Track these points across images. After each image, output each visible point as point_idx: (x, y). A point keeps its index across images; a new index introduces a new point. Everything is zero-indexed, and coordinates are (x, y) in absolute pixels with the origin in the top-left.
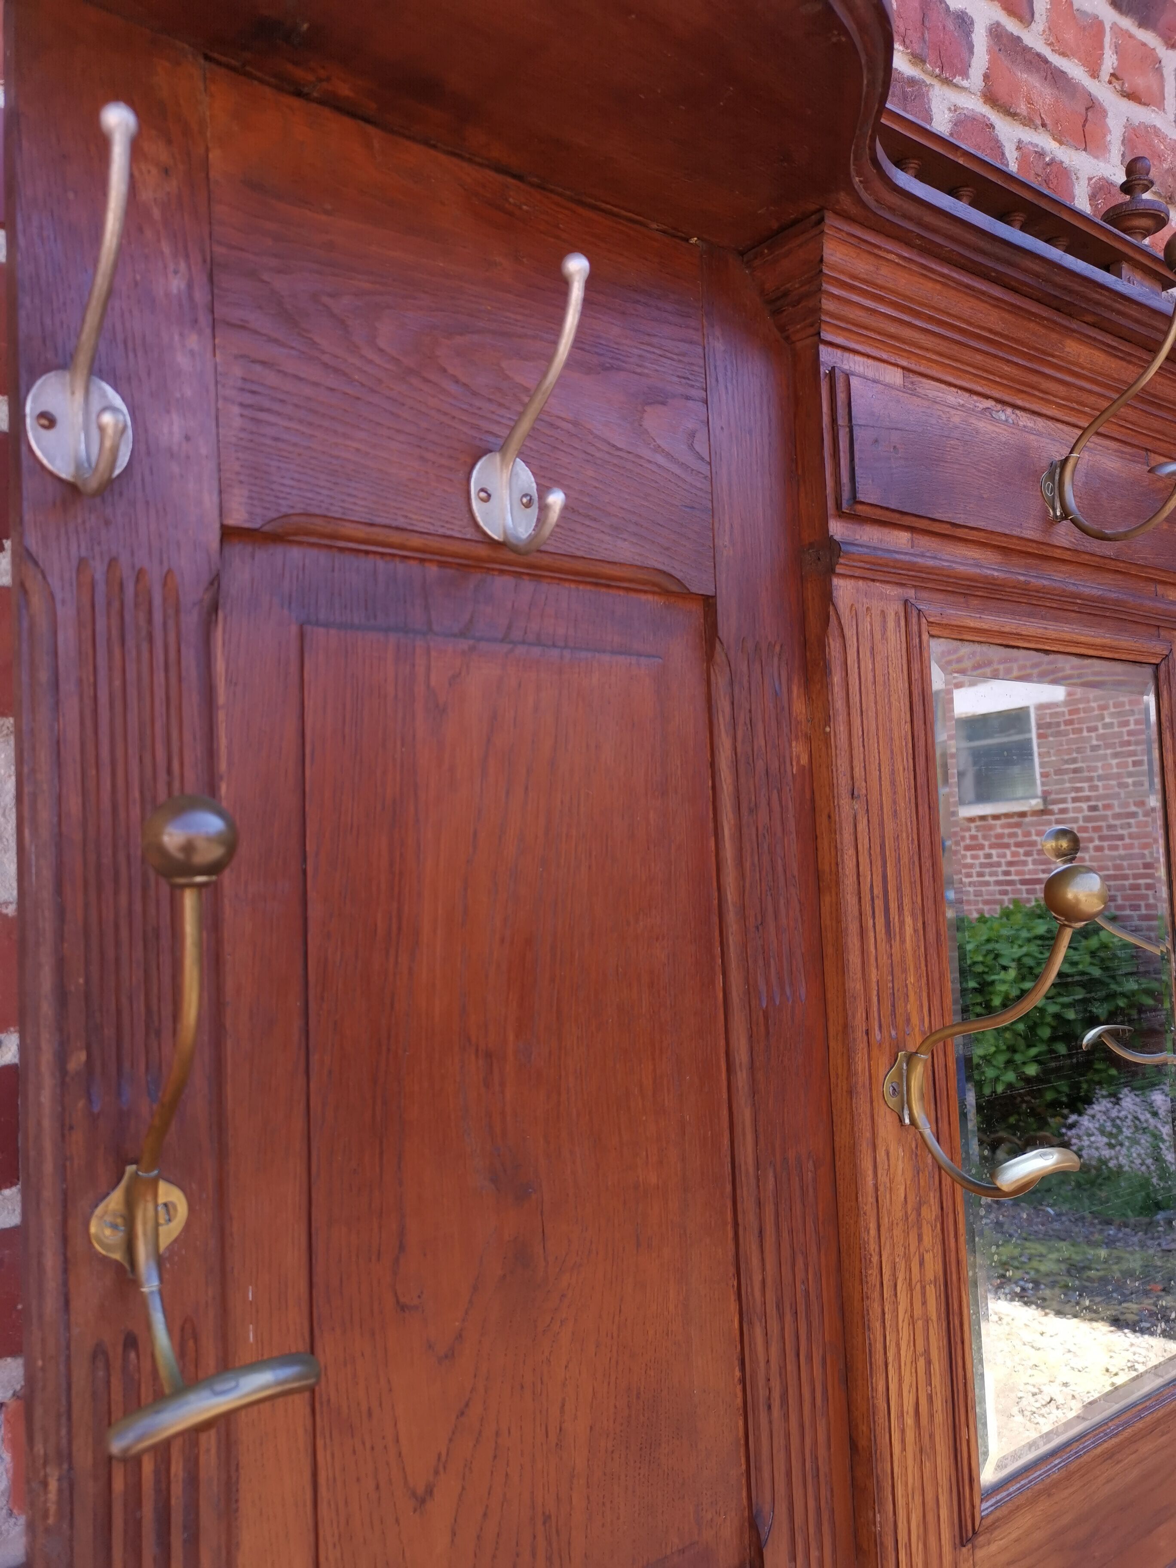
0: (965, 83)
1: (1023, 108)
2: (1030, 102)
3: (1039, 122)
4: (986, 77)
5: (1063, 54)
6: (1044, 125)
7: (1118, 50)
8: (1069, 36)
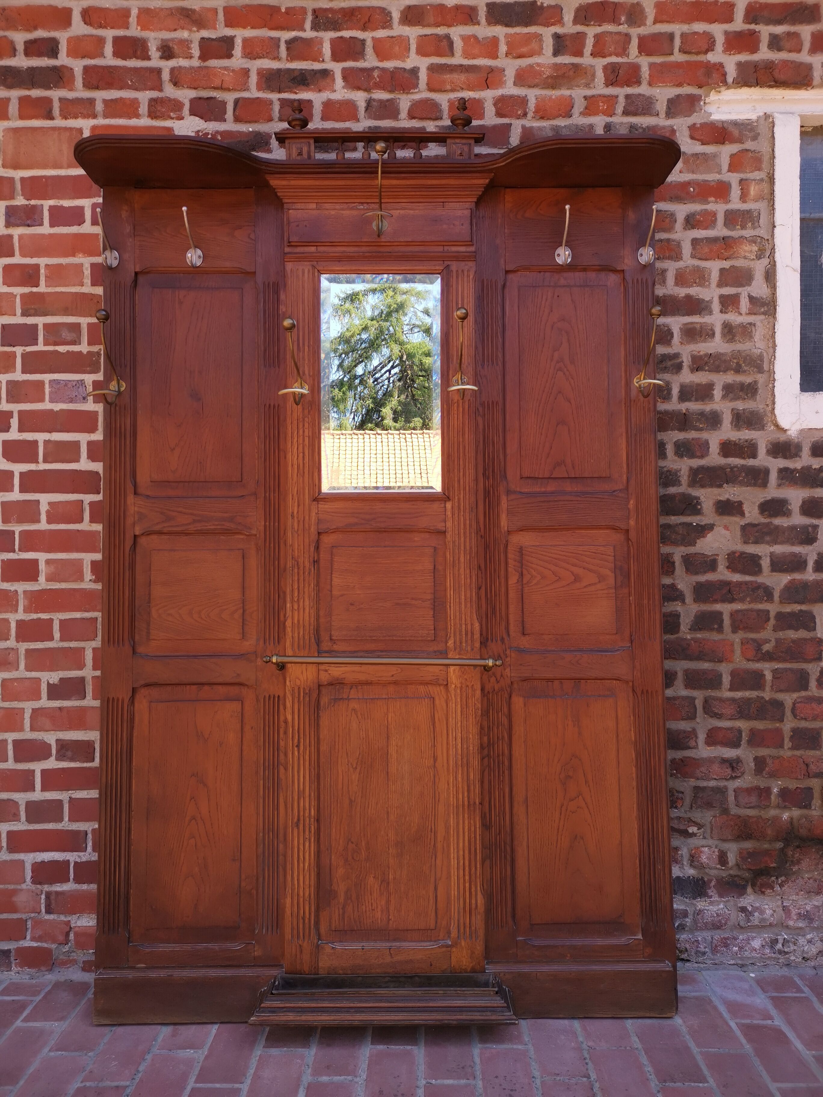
0: (416, 91)
1: (448, 87)
2: (452, 82)
3: (459, 89)
4: (427, 84)
5: (474, 58)
6: (462, 89)
7: (508, 44)
8: (476, 51)
